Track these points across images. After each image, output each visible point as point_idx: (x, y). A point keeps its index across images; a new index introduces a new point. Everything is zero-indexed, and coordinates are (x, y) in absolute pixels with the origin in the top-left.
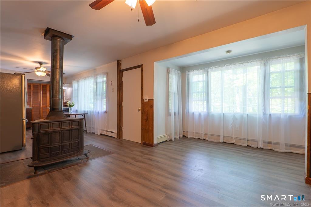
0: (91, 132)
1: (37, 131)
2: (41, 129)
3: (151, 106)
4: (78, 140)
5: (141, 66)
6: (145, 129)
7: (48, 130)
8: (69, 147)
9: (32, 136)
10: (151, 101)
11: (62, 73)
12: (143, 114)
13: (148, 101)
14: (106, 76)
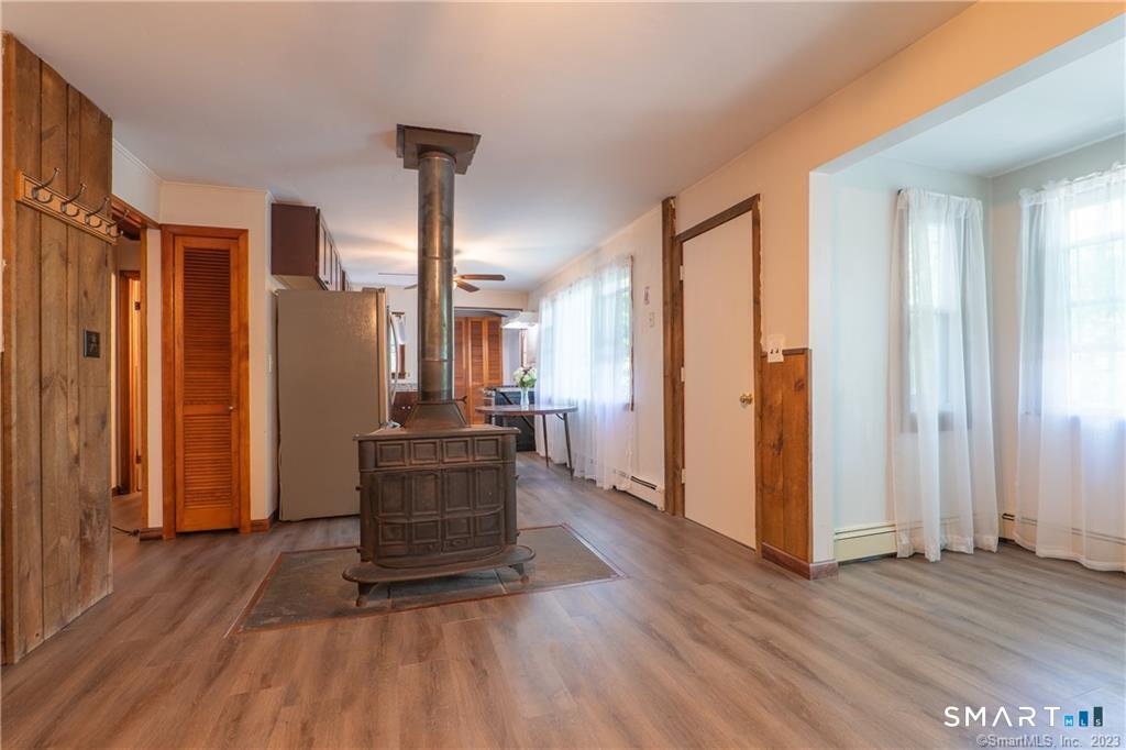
0: (587, 477)
1: (371, 468)
2: (382, 461)
3: (796, 384)
4: (495, 508)
5: (750, 205)
6: (773, 490)
7: (401, 463)
8: (465, 530)
9: (358, 481)
10: (799, 356)
11: (448, 270)
12: (761, 417)
13: (782, 359)
14: (628, 270)
